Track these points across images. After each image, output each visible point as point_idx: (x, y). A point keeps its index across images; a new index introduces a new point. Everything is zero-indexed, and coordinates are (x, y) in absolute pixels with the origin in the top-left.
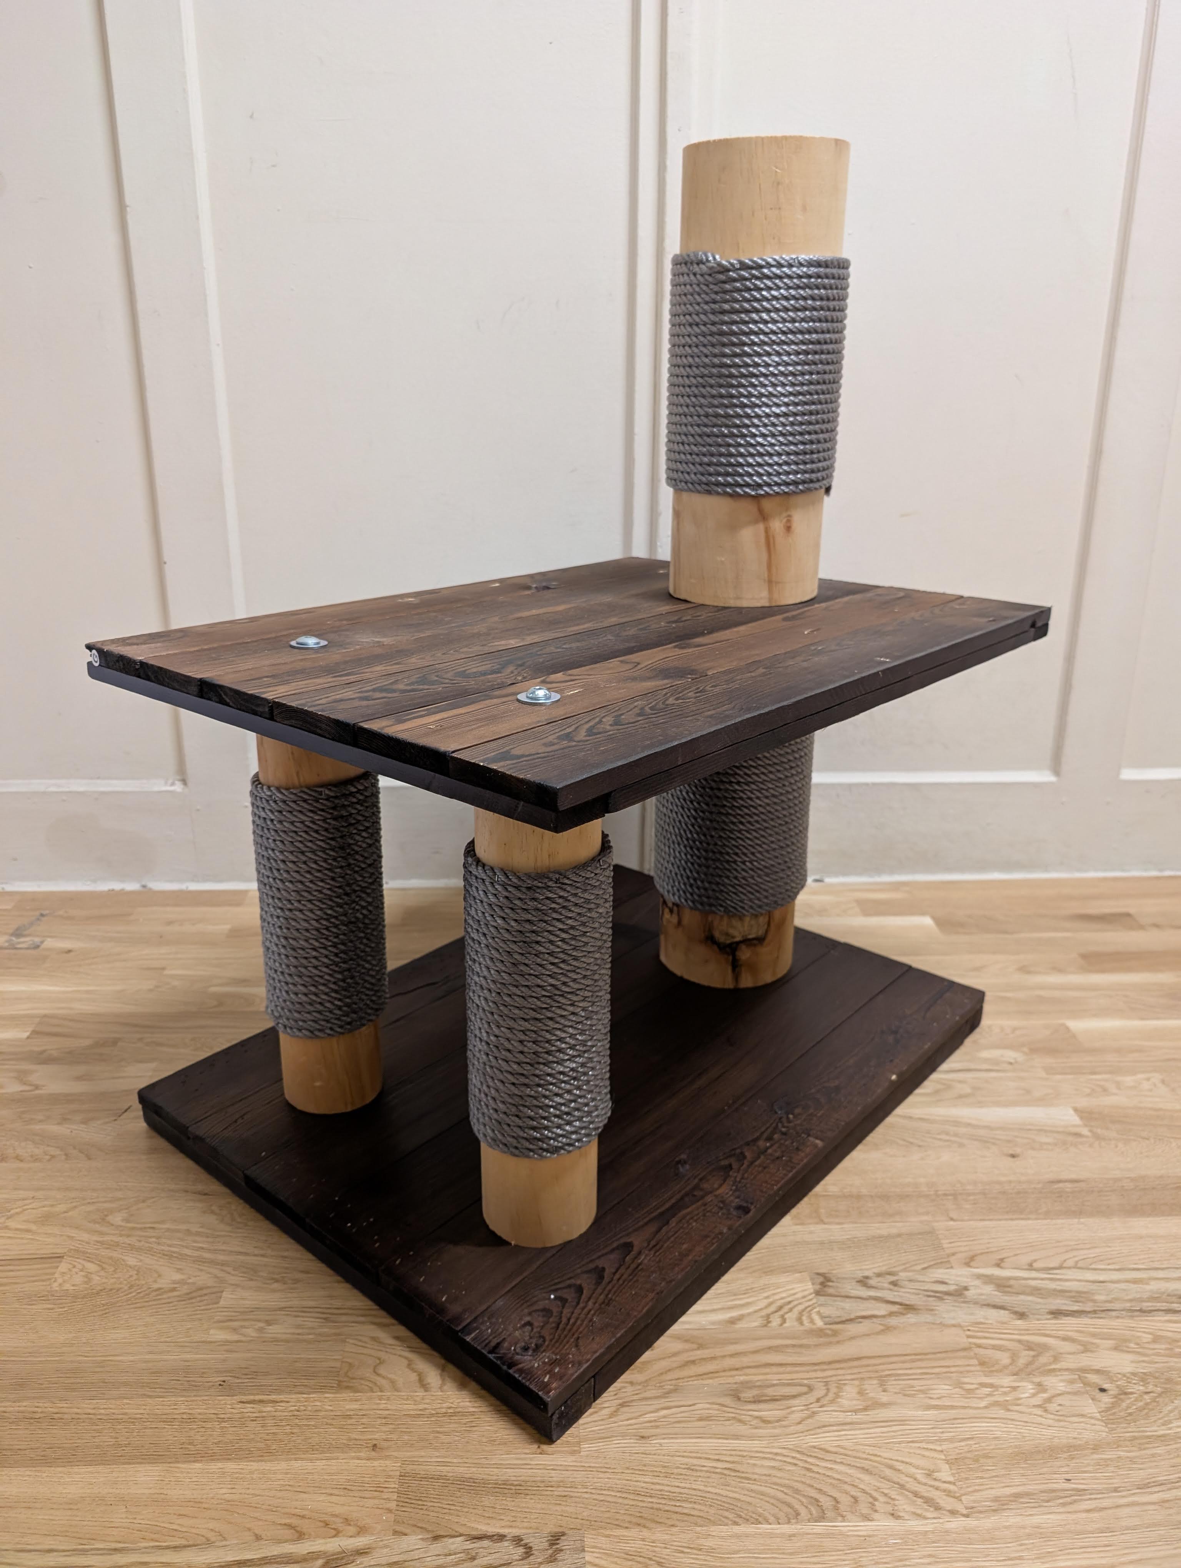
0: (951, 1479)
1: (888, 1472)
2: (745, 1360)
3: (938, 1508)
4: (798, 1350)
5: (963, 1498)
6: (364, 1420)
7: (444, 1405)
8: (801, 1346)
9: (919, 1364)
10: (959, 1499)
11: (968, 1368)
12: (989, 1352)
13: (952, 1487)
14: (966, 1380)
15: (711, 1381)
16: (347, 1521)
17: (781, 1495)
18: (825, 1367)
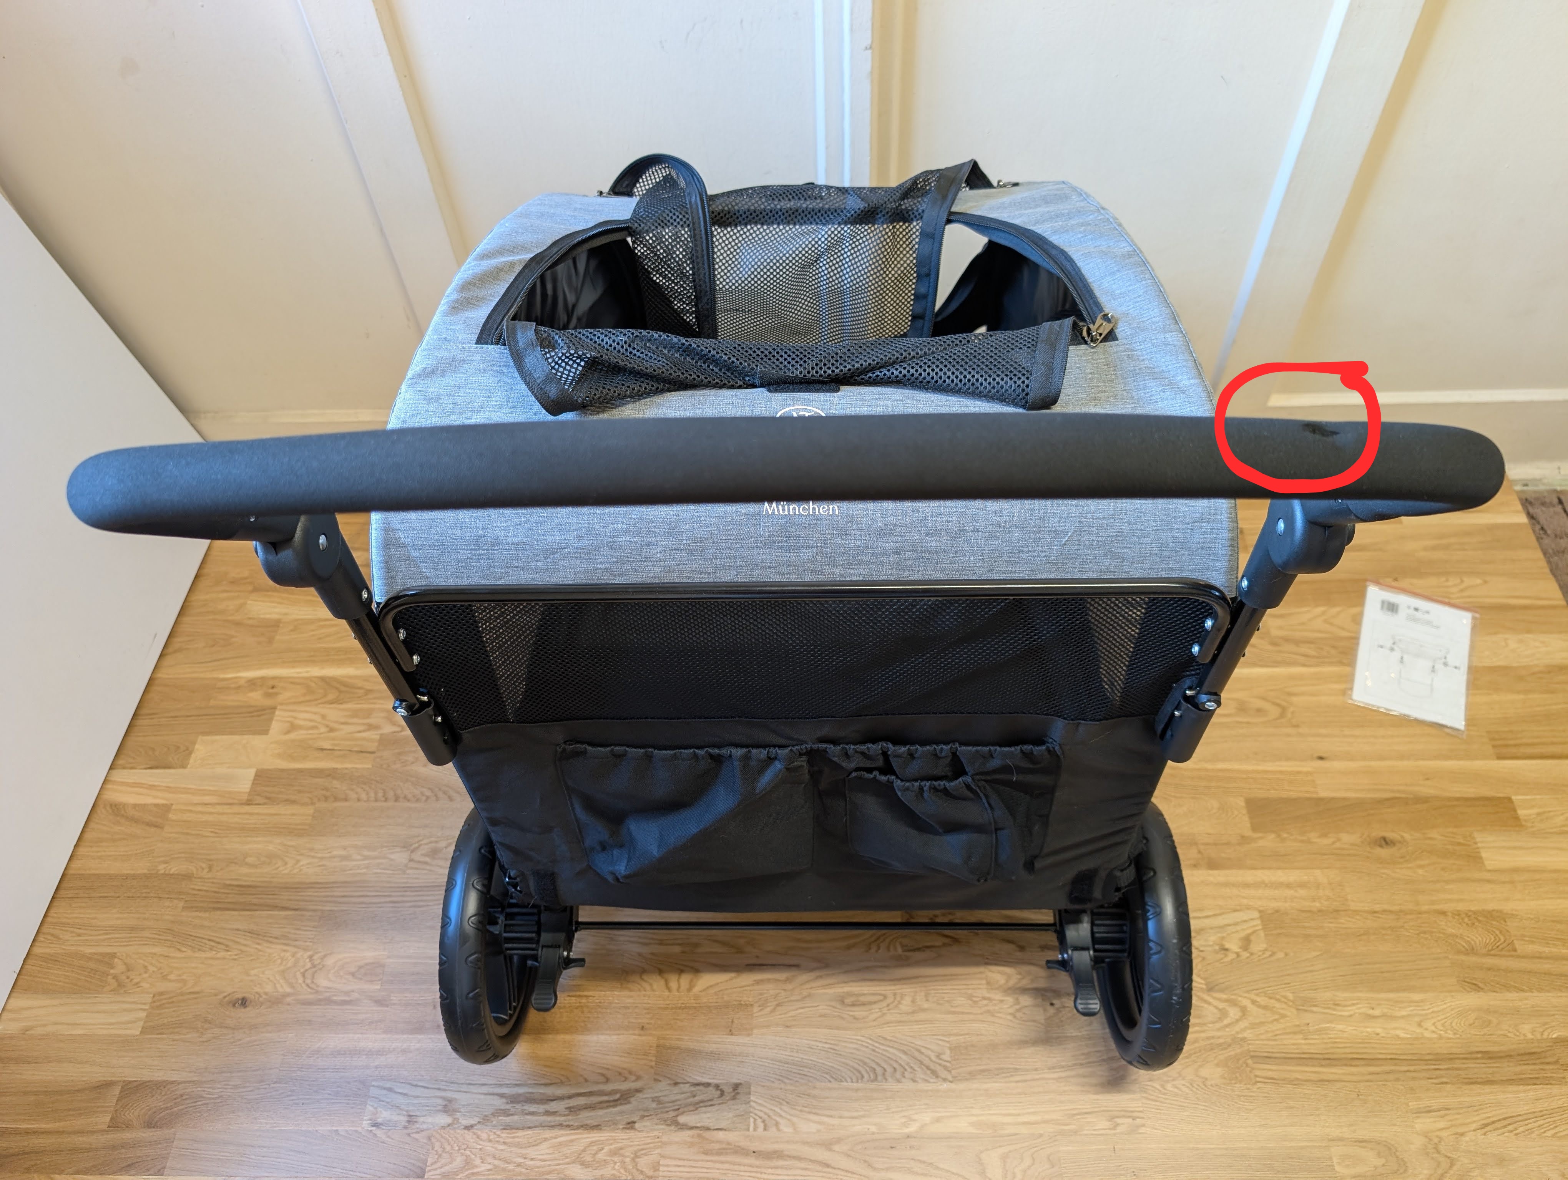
0: (949, 1059)
1: (917, 1054)
3: (937, 1077)
4: (883, 970)
5: (953, 1072)
6: (637, 1010)
7: (680, 1002)
8: (885, 967)
10: (950, 1071)
11: (979, 986)
12: (994, 975)
13: (948, 1064)
14: (975, 995)
15: (829, 990)
16: (630, 1073)
17: (856, 1066)
18: (896, 983)
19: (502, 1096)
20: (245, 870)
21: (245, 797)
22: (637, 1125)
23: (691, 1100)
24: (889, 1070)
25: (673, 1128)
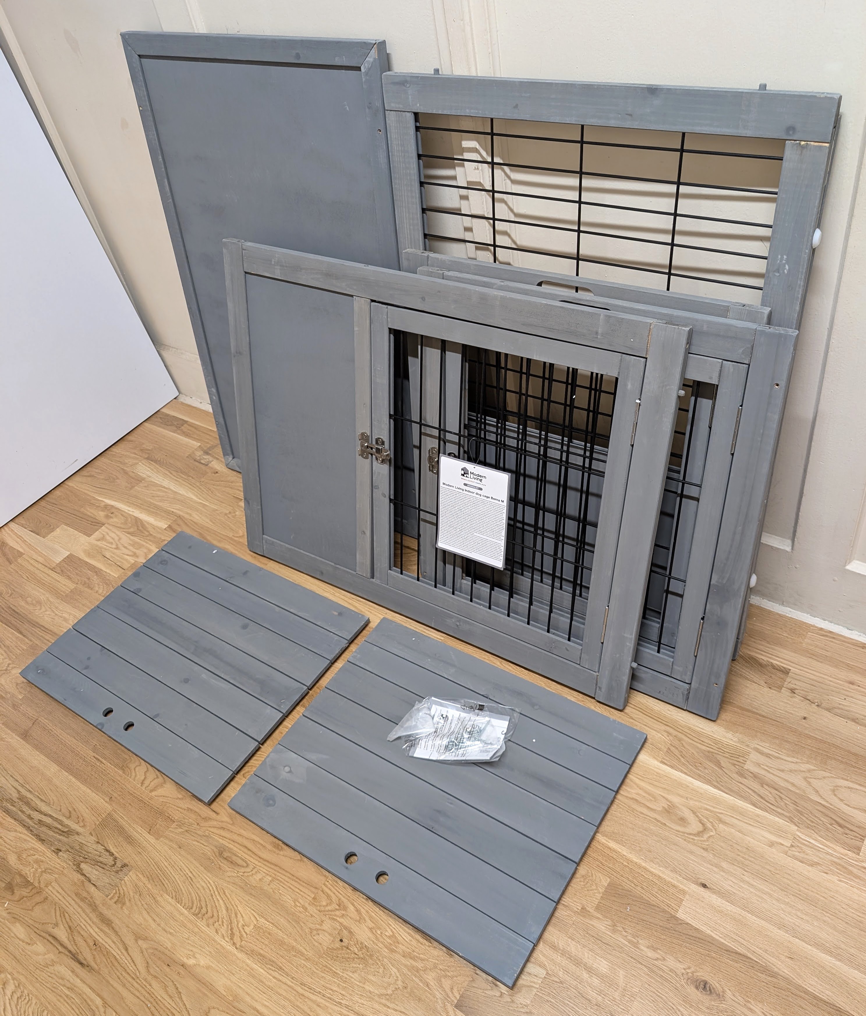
0: (248, 933)
1: (233, 915)
2: (239, 839)
3: (232, 939)
4: (261, 847)
5: (243, 942)
6: (117, 786)
8: (264, 847)
9: (293, 883)
10: (242, 940)
11: (307, 897)
12: (323, 895)
13: (245, 935)
14: (301, 901)
15: (220, 840)
16: (83, 820)
17: (194, 898)
18: (261, 860)
19: (19, 792)
20: (23, 603)
21: (54, 565)
22: (61, 853)
23: (97, 857)
24: (210, 914)
25: (75, 867)
